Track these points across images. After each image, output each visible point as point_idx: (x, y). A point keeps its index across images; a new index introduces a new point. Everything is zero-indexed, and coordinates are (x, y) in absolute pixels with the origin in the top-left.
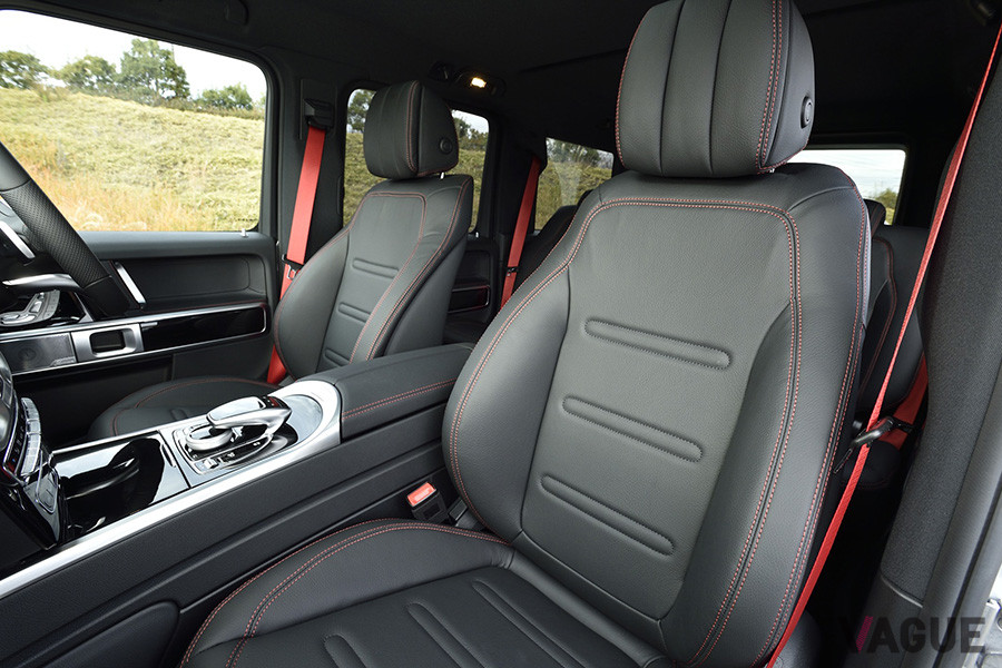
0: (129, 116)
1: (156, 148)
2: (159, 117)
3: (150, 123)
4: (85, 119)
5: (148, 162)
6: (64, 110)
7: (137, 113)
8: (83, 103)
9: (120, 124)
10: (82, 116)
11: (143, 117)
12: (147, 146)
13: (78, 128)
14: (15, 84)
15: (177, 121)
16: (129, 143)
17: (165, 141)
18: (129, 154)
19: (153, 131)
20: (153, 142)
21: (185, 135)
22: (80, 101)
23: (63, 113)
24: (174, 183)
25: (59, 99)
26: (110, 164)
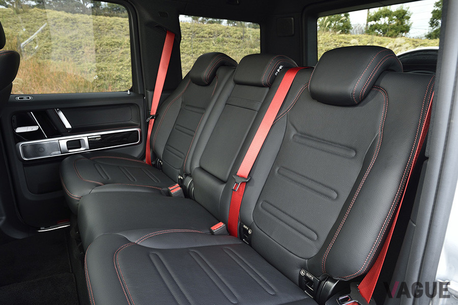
0: (60, 20)
1: (71, 38)
2: (75, 19)
3: (70, 23)
4: (36, 23)
5: (66, 47)
6: (25, 19)
7: (64, 18)
8: (36, 14)
9: (54, 25)
10: (35, 21)
11: (67, 20)
12: (66, 37)
13: (32, 28)
14: (11, 5)
15: (85, 21)
16: (57, 35)
17: (77, 33)
18: (56, 42)
19: (71, 28)
20: (69, 35)
21: (88, 30)
22: (35, 12)
23: (25, 20)
24: (78, 58)
25: (24, 12)
26: (45, 48)
